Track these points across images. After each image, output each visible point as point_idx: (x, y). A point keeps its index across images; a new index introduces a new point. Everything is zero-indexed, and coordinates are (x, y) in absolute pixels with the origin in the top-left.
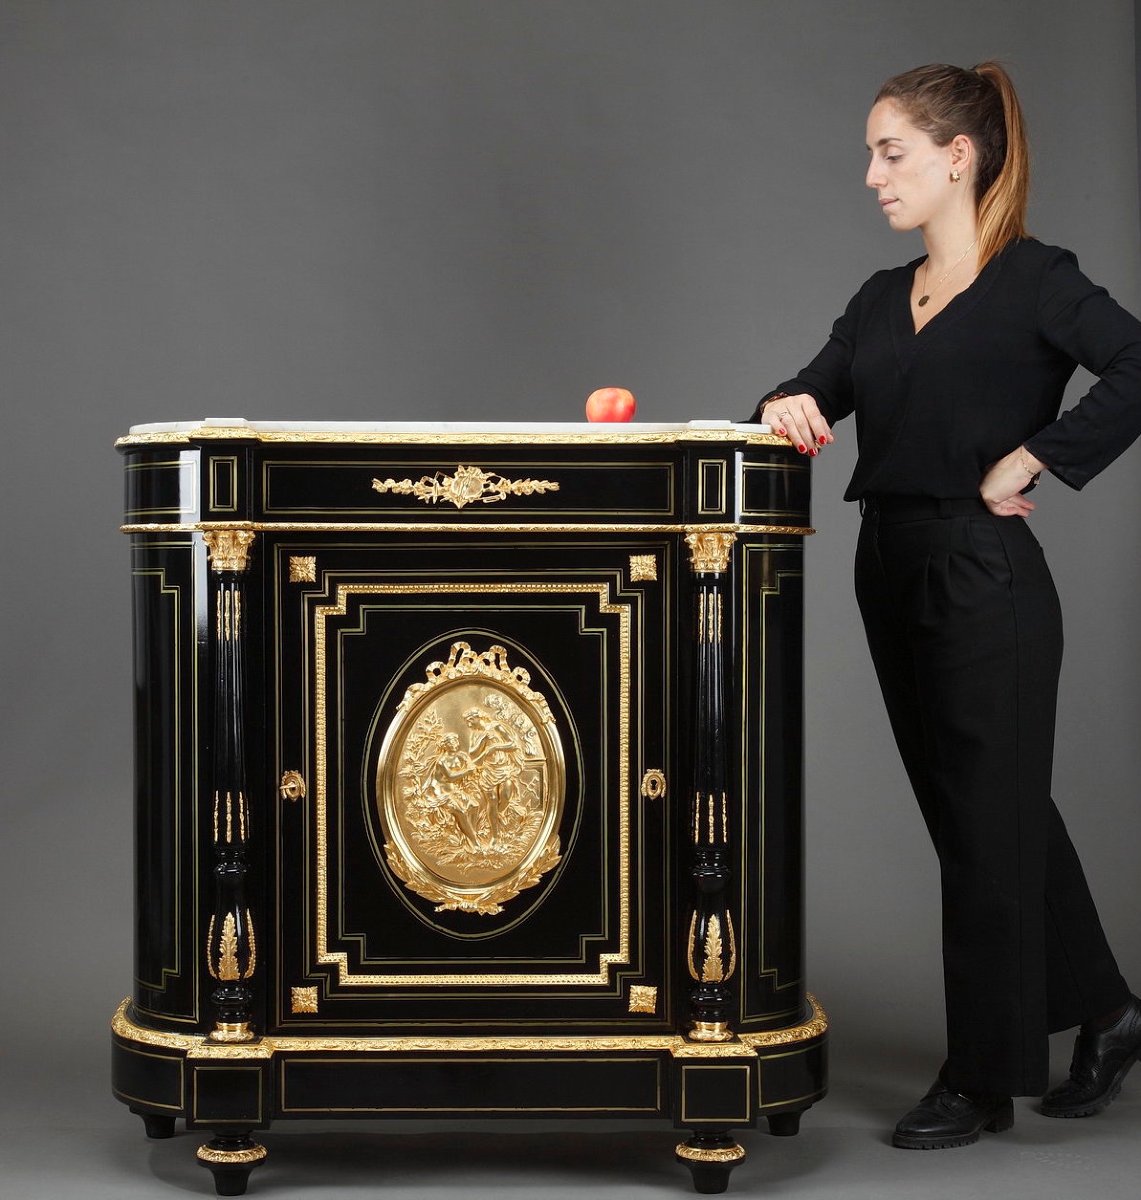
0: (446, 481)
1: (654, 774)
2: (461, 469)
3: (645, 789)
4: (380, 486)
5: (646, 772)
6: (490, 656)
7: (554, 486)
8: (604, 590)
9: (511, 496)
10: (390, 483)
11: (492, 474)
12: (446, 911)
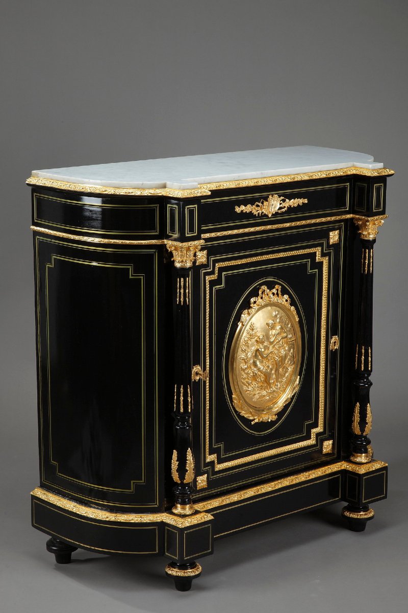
0: (265, 203)
1: (335, 339)
2: (270, 197)
3: (331, 347)
4: (238, 210)
5: (332, 338)
6: (274, 291)
7: (306, 201)
8: (318, 251)
9: (290, 208)
10: (243, 208)
11: (282, 198)
12: (256, 423)
